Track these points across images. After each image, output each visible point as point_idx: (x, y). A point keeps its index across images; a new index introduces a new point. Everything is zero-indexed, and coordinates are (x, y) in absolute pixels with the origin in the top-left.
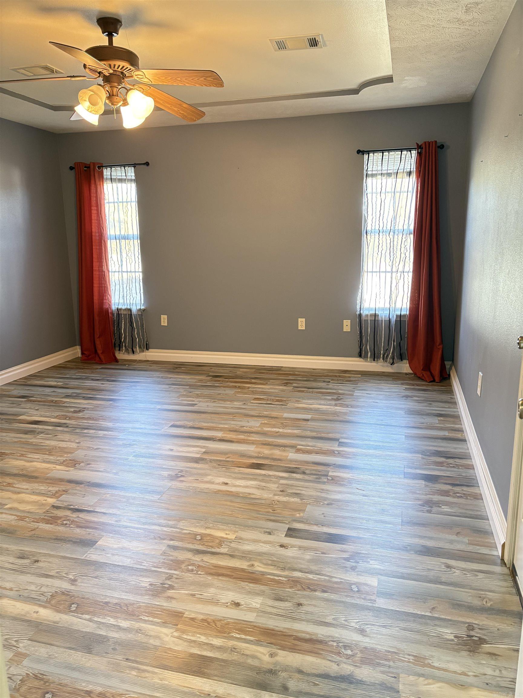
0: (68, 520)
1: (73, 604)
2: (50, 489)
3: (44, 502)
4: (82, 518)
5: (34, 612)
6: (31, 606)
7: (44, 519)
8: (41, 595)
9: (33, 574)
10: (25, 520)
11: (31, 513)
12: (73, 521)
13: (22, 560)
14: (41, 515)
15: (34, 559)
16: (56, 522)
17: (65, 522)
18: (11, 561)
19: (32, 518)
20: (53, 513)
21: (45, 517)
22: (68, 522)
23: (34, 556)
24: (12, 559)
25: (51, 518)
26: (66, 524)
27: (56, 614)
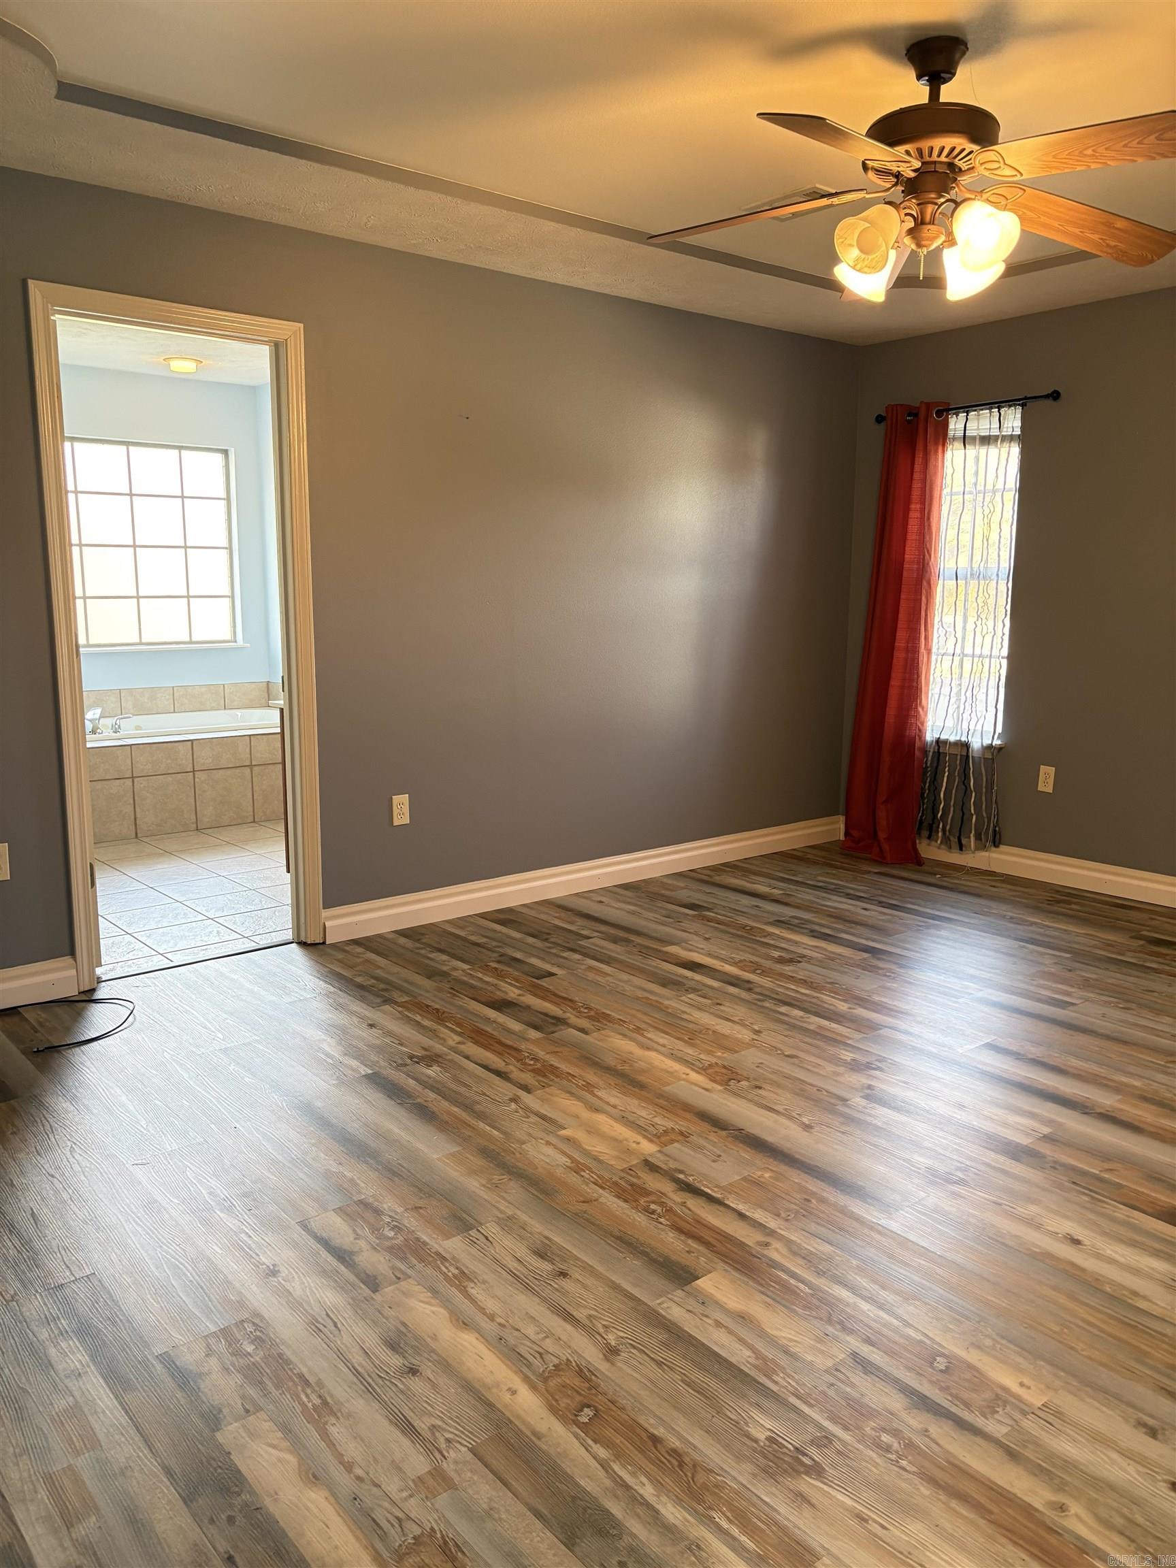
0: (661, 1204)
1: (589, 1406)
2: (658, 1120)
3: (634, 1145)
4: (690, 1210)
5: (509, 1389)
6: (510, 1372)
7: (616, 1183)
8: (537, 1356)
9: (545, 1300)
10: (583, 1173)
11: (600, 1162)
12: (670, 1210)
13: (540, 1260)
14: (614, 1174)
15: (562, 1267)
16: (636, 1201)
17: (653, 1206)
18: (518, 1255)
19: (596, 1174)
20: (639, 1177)
21: (620, 1181)
22: (659, 1210)
23: (564, 1260)
24: (522, 1251)
25: (629, 1187)
26: (653, 1212)
27: (544, 1412)
